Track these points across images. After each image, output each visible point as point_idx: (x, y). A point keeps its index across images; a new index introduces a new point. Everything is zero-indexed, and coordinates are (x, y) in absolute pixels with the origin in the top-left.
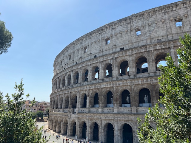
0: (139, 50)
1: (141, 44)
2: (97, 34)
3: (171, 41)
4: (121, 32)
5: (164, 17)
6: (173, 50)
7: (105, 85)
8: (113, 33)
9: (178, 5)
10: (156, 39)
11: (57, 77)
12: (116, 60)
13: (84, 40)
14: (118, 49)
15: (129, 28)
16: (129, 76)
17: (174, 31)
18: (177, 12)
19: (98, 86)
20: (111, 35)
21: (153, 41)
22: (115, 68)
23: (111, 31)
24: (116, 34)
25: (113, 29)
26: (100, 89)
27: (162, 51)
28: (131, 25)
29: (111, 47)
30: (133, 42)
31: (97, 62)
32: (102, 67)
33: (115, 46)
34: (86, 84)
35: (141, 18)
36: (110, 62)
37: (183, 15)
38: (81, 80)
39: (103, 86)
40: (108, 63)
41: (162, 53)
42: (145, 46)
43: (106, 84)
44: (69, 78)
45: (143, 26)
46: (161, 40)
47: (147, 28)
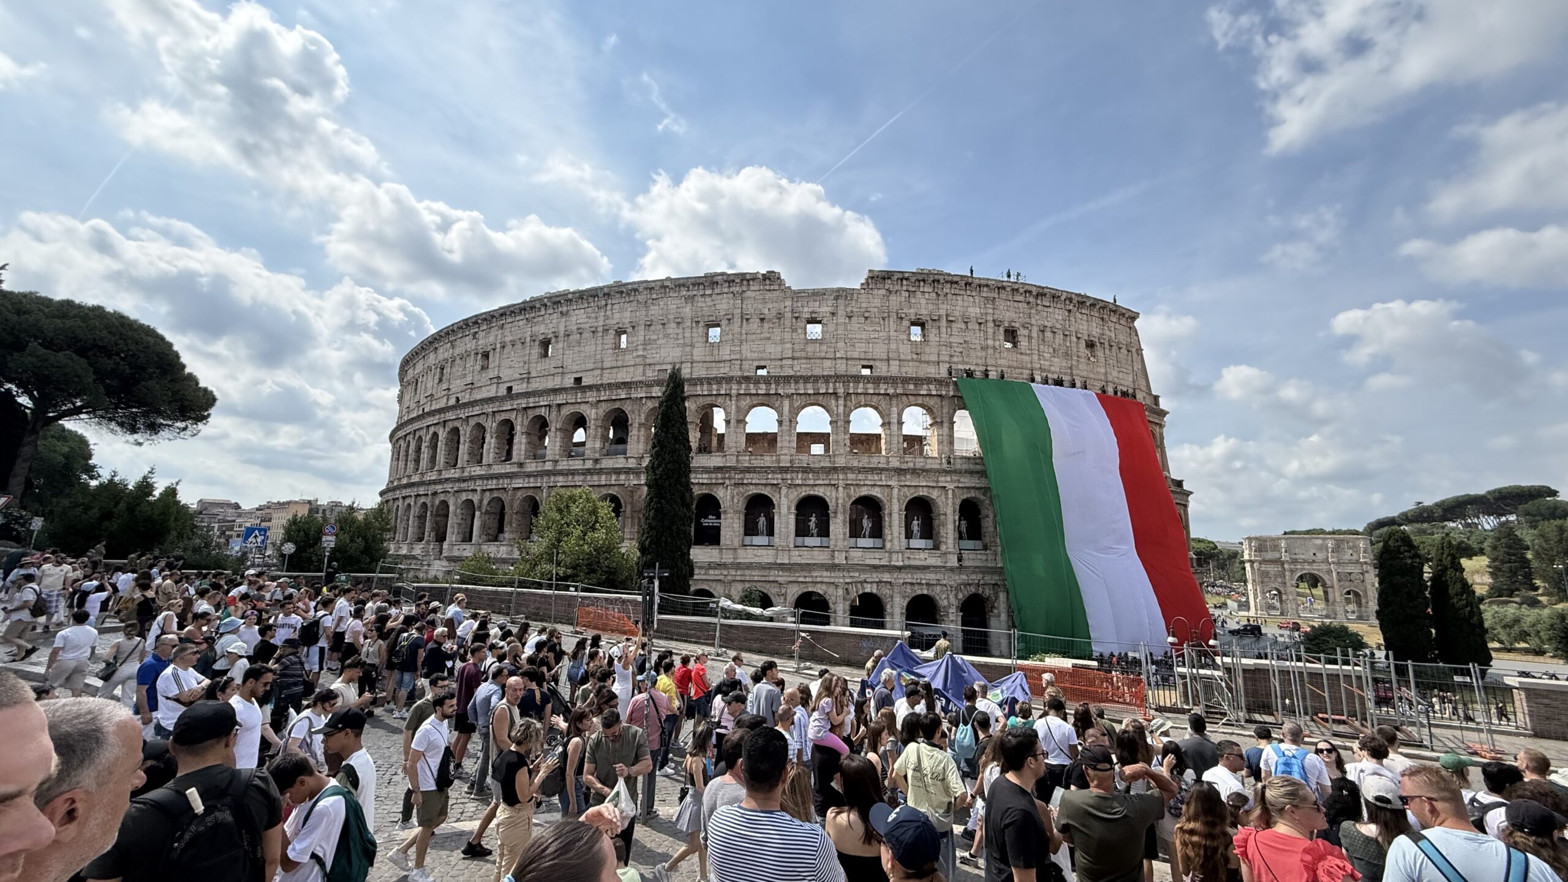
0: (615, 392)
1: (623, 376)
2: (520, 317)
4: (580, 327)
5: (684, 309)
8: (562, 329)
9: (717, 283)
10: (658, 368)
11: (401, 433)
12: (559, 410)
13: (485, 327)
14: (569, 382)
15: (601, 323)
17: (699, 353)
18: (712, 301)
19: (505, 483)
20: (556, 331)
21: (649, 374)
22: (553, 432)
23: (556, 321)
24: (567, 332)
25: (561, 313)
26: (511, 493)
28: (609, 313)
29: (553, 371)
30: (607, 365)
31: (510, 408)
32: (522, 425)
33: (562, 370)
34: (478, 473)
35: (631, 298)
36: (545, 412)
37: (725, 312)
38: (466, 457)
40: (540, 416)
42: (627, 385)
44: (434, 446)
45: (634, 324)
47: (642, 333)
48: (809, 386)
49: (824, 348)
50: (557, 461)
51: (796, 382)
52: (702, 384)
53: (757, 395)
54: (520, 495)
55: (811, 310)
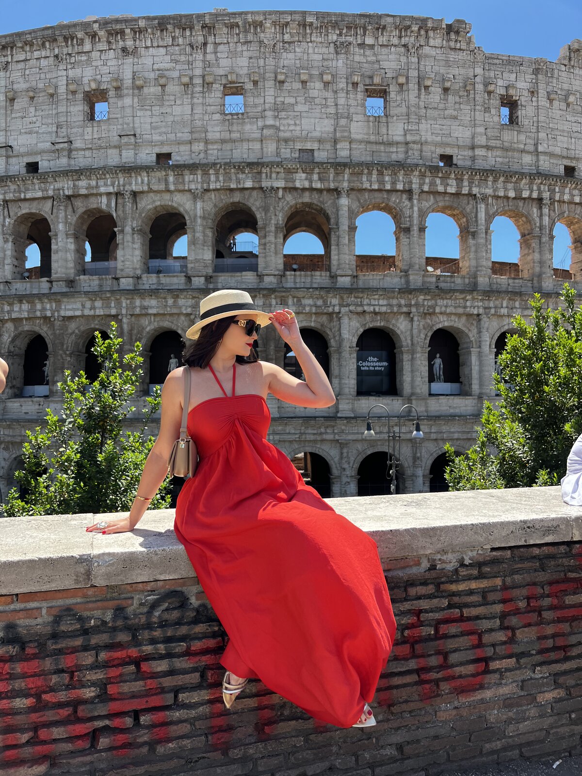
0: (234, 178)
1: (241, 153)
2: (44, 53)
3: (345, 165)
4: (162, 76)
5: (334, 62)
6: (347, 203)
7: (83, 306)
8: (127, 75)
9: (384, 28)
10: (299, 146)
12: (135, 202)
14: (147, 156)
15: (198, 72)
16: (189, 278)
17: (357, 129)
18: (375, 55)
19: (49, 308)
20: (116, 80)
21: (286, 153)
22: (128, 238)
23: (113, 62)
24: (138, 83)
25: (124, 50)
26: (57, 323)
27: (310, 196)
28: (210, 57)
29: (115, 139)
30: (210, 136)
31: (39, 194)
32: (66, 223)
33: (134, 140)
35: (250, 37)
36: (109, 205)
37: (394, 75)
39: (74, 310)
40: (99, 210)
41: (309, 205)
42: (255, 166)
43: (88, 304)
45: (256, 79)
46: (313, 156)
47: (271, 92)
48: (510, 186)
49: (522, 137)
50: (139, 278)
51: (495, 180)
52: (370, 173)
53: (445, 193)
54: (72, 326)
55: (506, 83)
